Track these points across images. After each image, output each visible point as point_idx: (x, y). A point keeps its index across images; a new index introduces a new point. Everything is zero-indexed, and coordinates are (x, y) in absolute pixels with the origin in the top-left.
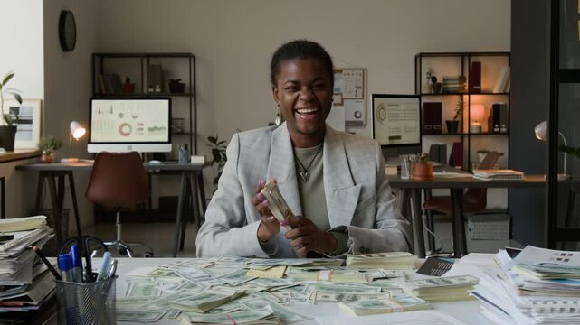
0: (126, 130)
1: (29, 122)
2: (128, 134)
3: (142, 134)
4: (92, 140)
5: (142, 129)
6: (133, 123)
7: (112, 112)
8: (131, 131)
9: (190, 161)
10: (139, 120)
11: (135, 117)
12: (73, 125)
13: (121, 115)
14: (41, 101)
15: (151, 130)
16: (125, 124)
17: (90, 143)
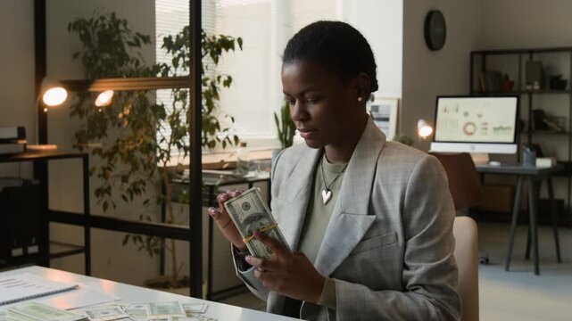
0: (470, 129)
1: (387, 120)
2: (471, 134)
3: (486, 133)
4: (437, 139)
5: (486, 129)
6: (478, 122)
7: (457, 110)
8: (475, 131)
9: (534, 164)
10: (483, 120)
11: (479, 116)
12: (421, 124)
13: (466, 114)
14: (399, 100)
15: (495, 129)
16: (469, 124)
17: (434, 141)
